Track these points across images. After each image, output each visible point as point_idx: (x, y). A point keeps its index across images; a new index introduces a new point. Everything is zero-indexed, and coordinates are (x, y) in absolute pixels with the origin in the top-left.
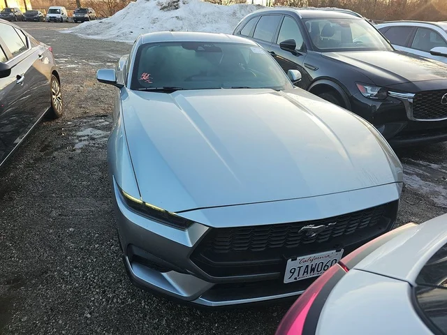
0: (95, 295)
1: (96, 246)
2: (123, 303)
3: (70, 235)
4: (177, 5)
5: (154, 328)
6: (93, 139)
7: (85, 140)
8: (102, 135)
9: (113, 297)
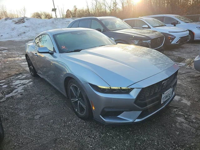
0: (87, 139)
1: (70, 123)
2: (100, 137)
3: (53, 123)
4: (24, 21)
5: (120, 140)
6: (25, 84)
7: (20, 86)
8: (28, 82)
9: (95, 137)
